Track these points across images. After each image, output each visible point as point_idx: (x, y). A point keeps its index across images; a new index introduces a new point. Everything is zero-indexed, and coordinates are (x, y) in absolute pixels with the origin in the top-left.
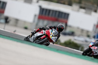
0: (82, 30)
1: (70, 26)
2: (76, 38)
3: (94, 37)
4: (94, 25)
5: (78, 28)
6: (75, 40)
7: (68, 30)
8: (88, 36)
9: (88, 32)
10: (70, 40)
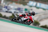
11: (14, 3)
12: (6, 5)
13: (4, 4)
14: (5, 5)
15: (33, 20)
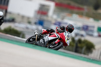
0: (23, 17)
1: (10, 13)
2: (17, 24)
3: (36, 23)
4: (36, 11)
5: (18, 15)
6: (16, 27)
7: (8, 17)
8: (29, 23)
9: (28, 18)
10: (10, 27)
11: (75, 16)
12: (59, 20)
13: (55, 17)
14: (56, 20)
15: (66, 40)
